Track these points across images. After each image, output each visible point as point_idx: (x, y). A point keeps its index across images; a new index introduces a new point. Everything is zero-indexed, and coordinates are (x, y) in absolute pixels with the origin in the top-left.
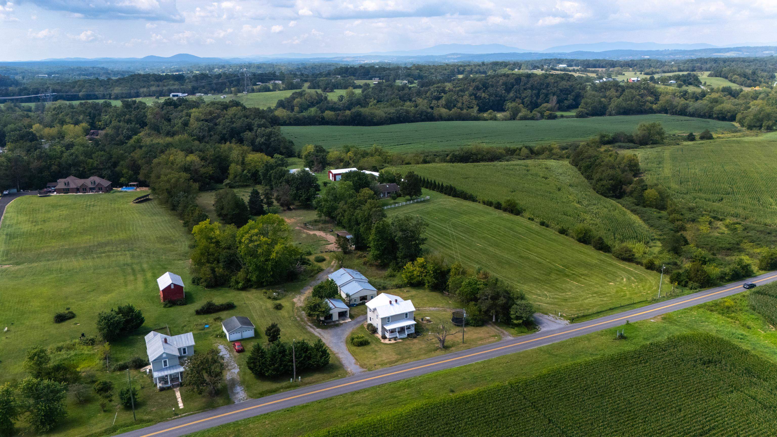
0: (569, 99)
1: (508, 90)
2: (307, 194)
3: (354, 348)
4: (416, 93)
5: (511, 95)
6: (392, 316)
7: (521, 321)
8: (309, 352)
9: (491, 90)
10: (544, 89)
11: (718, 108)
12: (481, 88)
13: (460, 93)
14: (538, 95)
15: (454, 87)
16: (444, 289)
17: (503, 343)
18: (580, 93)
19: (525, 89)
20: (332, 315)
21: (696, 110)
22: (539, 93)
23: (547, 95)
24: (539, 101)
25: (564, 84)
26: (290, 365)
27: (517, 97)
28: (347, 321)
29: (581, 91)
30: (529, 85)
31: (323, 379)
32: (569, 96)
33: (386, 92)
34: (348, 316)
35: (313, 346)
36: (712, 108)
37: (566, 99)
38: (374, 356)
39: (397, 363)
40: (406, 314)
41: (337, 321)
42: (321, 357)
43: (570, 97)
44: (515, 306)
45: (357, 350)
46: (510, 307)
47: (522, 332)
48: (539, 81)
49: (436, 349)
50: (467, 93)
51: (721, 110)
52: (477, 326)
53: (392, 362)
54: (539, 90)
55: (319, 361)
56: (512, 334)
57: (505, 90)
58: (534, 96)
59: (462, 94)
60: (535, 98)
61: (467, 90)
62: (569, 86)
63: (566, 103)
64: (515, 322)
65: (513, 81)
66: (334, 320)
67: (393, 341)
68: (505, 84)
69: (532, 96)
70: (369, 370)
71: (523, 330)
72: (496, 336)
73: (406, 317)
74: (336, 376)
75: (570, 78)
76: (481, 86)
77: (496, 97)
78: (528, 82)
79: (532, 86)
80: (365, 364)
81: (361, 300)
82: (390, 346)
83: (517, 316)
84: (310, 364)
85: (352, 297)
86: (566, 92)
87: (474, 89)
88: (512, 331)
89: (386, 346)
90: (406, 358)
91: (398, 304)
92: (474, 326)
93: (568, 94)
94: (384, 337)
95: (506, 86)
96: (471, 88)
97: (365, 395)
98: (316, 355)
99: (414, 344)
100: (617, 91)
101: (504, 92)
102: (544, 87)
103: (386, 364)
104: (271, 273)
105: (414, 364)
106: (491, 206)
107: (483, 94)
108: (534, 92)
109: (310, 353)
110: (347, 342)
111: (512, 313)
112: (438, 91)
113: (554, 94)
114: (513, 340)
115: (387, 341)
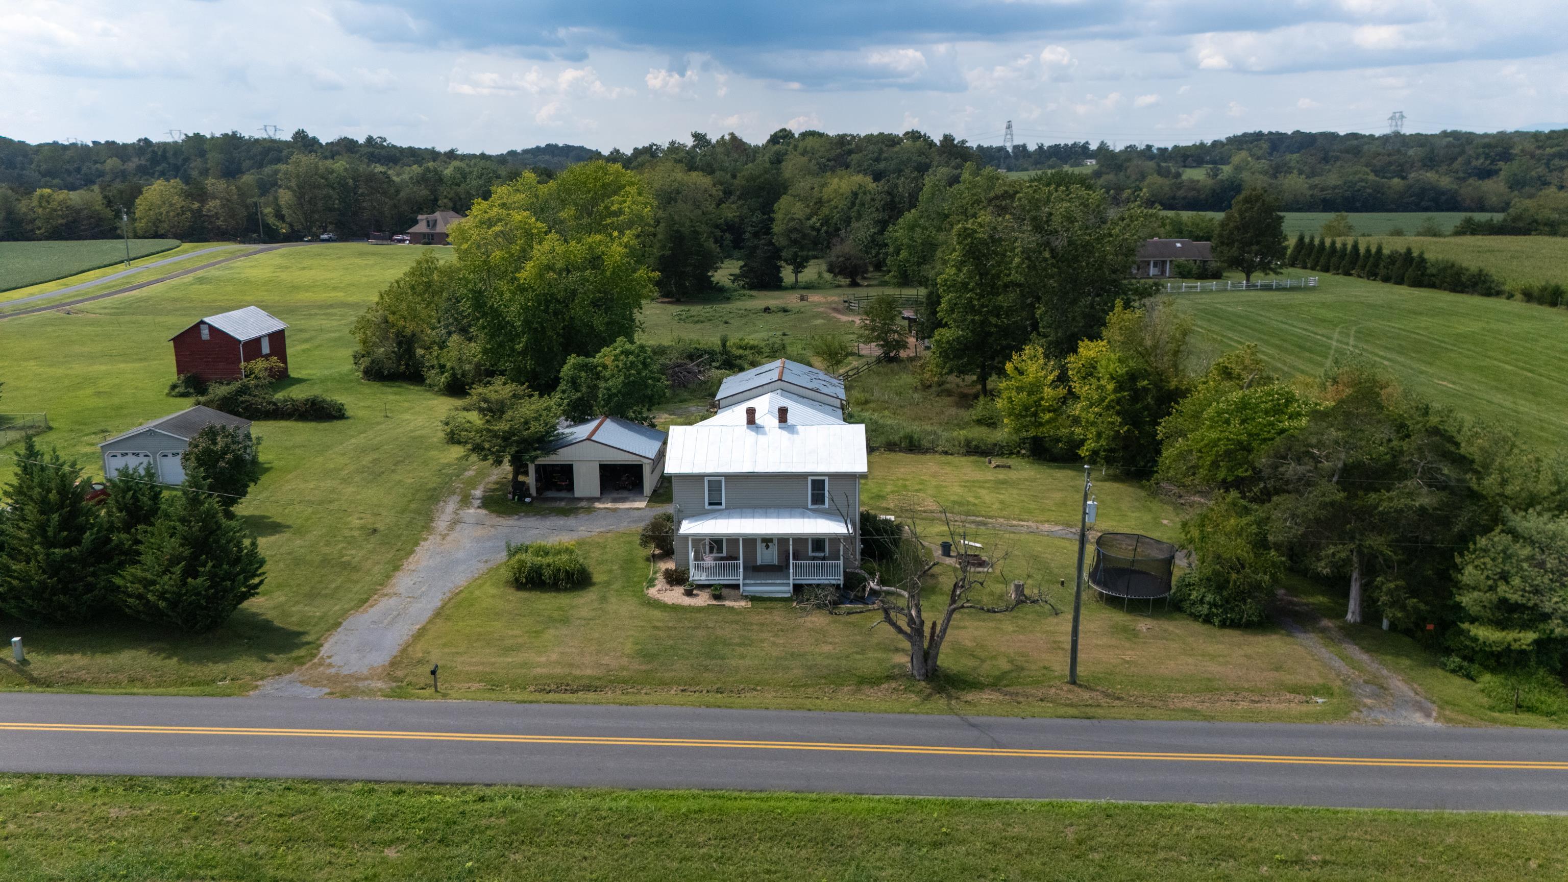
6: (733, 478)
7: (1529, 637)
40: (818, 485)
44: (1499, 539)
46: (1464, 540)
47: (1519, 707)
52: (1223, 625)
56: (1445, 703)
64: (1484, 633)
71: (1533, 694)
72: (1326, 691)
73: (818, 498)
83: (1503, 602)
88: (1455, 686)
91: (792, 429)
92: (1207, 620)
111: (1469, 574)
114: (1435, 736)
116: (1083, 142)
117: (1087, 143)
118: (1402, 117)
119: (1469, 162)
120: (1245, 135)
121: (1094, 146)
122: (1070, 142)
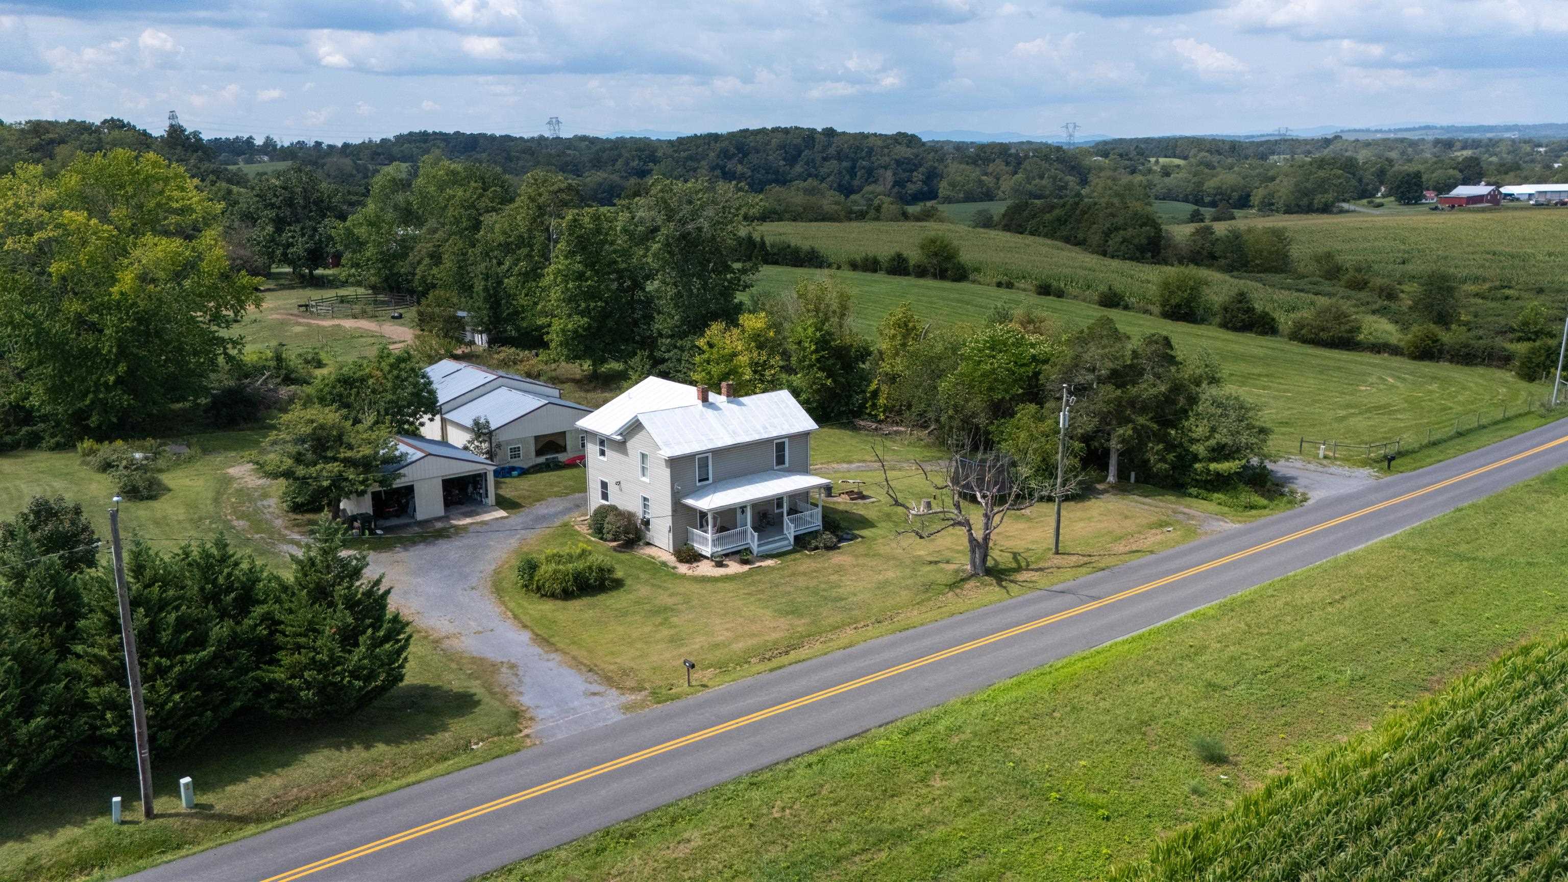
0: (915, 179)
1: (792, 160)
2: (312, 237)
3: (548, 607)
4: (590, 161)
5: (798, 168)
6: (719, 453)
8: (259, 611)
9: (754, 158)
10: (863, 159)
11: (1211, 184)
12: (734, 155)
13: (689, 163)
14: (852, 171)
15: (675, 151)
16: (859, 413)
17: (1212, 544)
18: (935, 168)
19: (825, 159)
20: (409, 490)
21: (1169, 190)
22: (853, 167)
23: (870, 172)
24: (856, 183)
25: (903, 151)
26: (109, 704)
27: (810, 175)
28: (487, 517)
29: (936, 164)
30: (832, 151)
31: (369, 778)
32: (915, 173)
33: (521, 163)
34: (491, 499)
35: (289, 576)
36: (1200, 184)
37: (909, 180)
38: (665, 632)
39: (803, 653)
40: (780, 447)
41: (439, 519)
42: (349, 638)
43: (918, 176)
45: (560, 616)
48: (851, 142)
49: (958, 583)
50: (703, 163)
51: (1220, 188)
53: (767, 653)
54: (854, 161)
55: (335, 661)
57: (784, 159)
58: (844, 172)
59: (695, 165)
60: (847, 177)
61: (703, 158)
62: (912, 154)
63: (911, 188)
65: (799, 141)
66: (420, 515)
67: (734, 568)
68: (782, 147)
69: (840, 173)
70: (657, 696)
73: (780, 460)
74: (455, 752)
75: (910, 142)
76: (733, 150)
77: (767, 173)
78: (830, 145)
79: (839, 153)
80: (625, 673)
81: (539, 453)
82: (728, 586)
84: (270, 686)
85: (502, 437)
86: (907, 166)
87: (718, 156)
89: (709, 586)
90: (835, 628)
93: (912, 171)
94: (689, 556)
95: (786, 152)
96: (712, 154)
97: (682, 851)
98: (313, 629)
99: (840, 570)
100: (1007, 164)
101: (782, 163)
102: (864, 154)
103: (744, 660)
104: (122, 368)
105: (892, 645)
106: (875, 271)
107: (739, 167)
108: (845, 164)
109: (267, 618)
110: (498, 589)
112: (640, 159)
113: (886, 168)
115: (705, 569)
116: (246, 136)
117: (251, 137)
118: (558, 122)
119: (627, 164)
120: (411, 134)
121: (259, 141)
122: (232, 136)
